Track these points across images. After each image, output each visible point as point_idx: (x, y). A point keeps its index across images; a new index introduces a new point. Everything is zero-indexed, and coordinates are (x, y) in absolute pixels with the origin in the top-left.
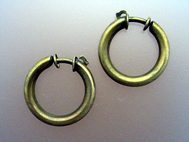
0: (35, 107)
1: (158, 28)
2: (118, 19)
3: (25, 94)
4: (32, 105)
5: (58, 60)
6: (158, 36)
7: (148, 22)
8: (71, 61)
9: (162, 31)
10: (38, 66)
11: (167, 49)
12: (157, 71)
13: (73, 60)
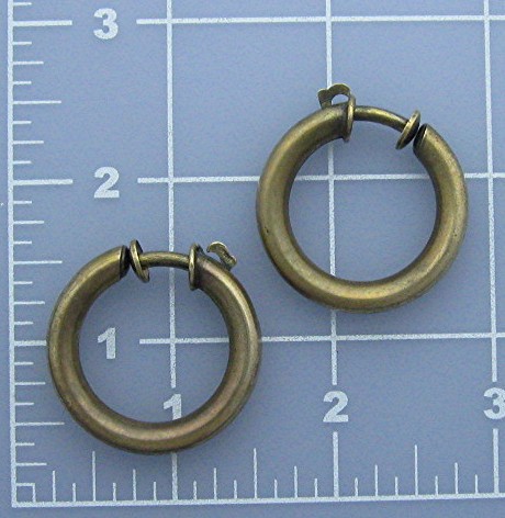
0: (84, 402)
1: (438, 146)
2: (323, 109)
3: (50, 365)
4: (73, 397)
5: (144, 258)
6: (437, 168)
7: (410, 124)
8: (185, 259)
9: (450, 155)
10: (84, 280)
11: (461, 211)
12: (425, 273)
13: (189, 257)
